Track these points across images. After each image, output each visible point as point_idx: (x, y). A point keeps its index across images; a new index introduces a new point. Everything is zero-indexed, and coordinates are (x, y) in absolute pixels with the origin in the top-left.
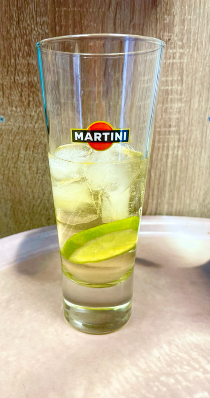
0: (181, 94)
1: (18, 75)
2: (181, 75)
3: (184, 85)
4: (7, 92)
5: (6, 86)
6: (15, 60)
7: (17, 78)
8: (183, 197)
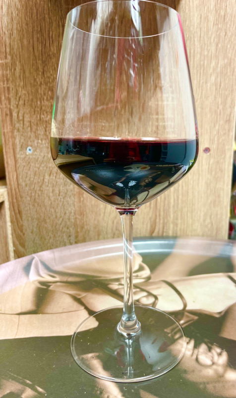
1: (43, 114)
4: (34, 128)
5: (33, 123)
6: (41, 102)
7: (42, 116)
8: (186, 217)
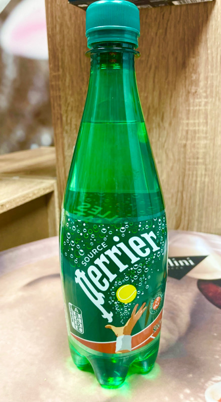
0: (206, 133)
2: (206, 118)
3: (208, 127)
8: (210, 216)
